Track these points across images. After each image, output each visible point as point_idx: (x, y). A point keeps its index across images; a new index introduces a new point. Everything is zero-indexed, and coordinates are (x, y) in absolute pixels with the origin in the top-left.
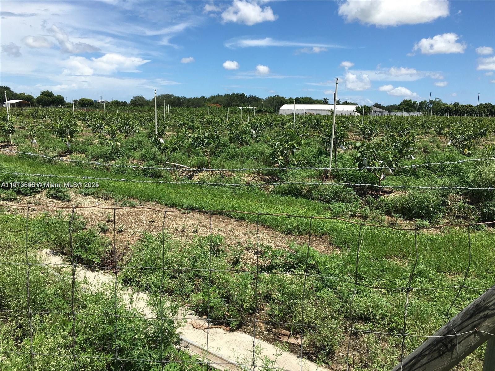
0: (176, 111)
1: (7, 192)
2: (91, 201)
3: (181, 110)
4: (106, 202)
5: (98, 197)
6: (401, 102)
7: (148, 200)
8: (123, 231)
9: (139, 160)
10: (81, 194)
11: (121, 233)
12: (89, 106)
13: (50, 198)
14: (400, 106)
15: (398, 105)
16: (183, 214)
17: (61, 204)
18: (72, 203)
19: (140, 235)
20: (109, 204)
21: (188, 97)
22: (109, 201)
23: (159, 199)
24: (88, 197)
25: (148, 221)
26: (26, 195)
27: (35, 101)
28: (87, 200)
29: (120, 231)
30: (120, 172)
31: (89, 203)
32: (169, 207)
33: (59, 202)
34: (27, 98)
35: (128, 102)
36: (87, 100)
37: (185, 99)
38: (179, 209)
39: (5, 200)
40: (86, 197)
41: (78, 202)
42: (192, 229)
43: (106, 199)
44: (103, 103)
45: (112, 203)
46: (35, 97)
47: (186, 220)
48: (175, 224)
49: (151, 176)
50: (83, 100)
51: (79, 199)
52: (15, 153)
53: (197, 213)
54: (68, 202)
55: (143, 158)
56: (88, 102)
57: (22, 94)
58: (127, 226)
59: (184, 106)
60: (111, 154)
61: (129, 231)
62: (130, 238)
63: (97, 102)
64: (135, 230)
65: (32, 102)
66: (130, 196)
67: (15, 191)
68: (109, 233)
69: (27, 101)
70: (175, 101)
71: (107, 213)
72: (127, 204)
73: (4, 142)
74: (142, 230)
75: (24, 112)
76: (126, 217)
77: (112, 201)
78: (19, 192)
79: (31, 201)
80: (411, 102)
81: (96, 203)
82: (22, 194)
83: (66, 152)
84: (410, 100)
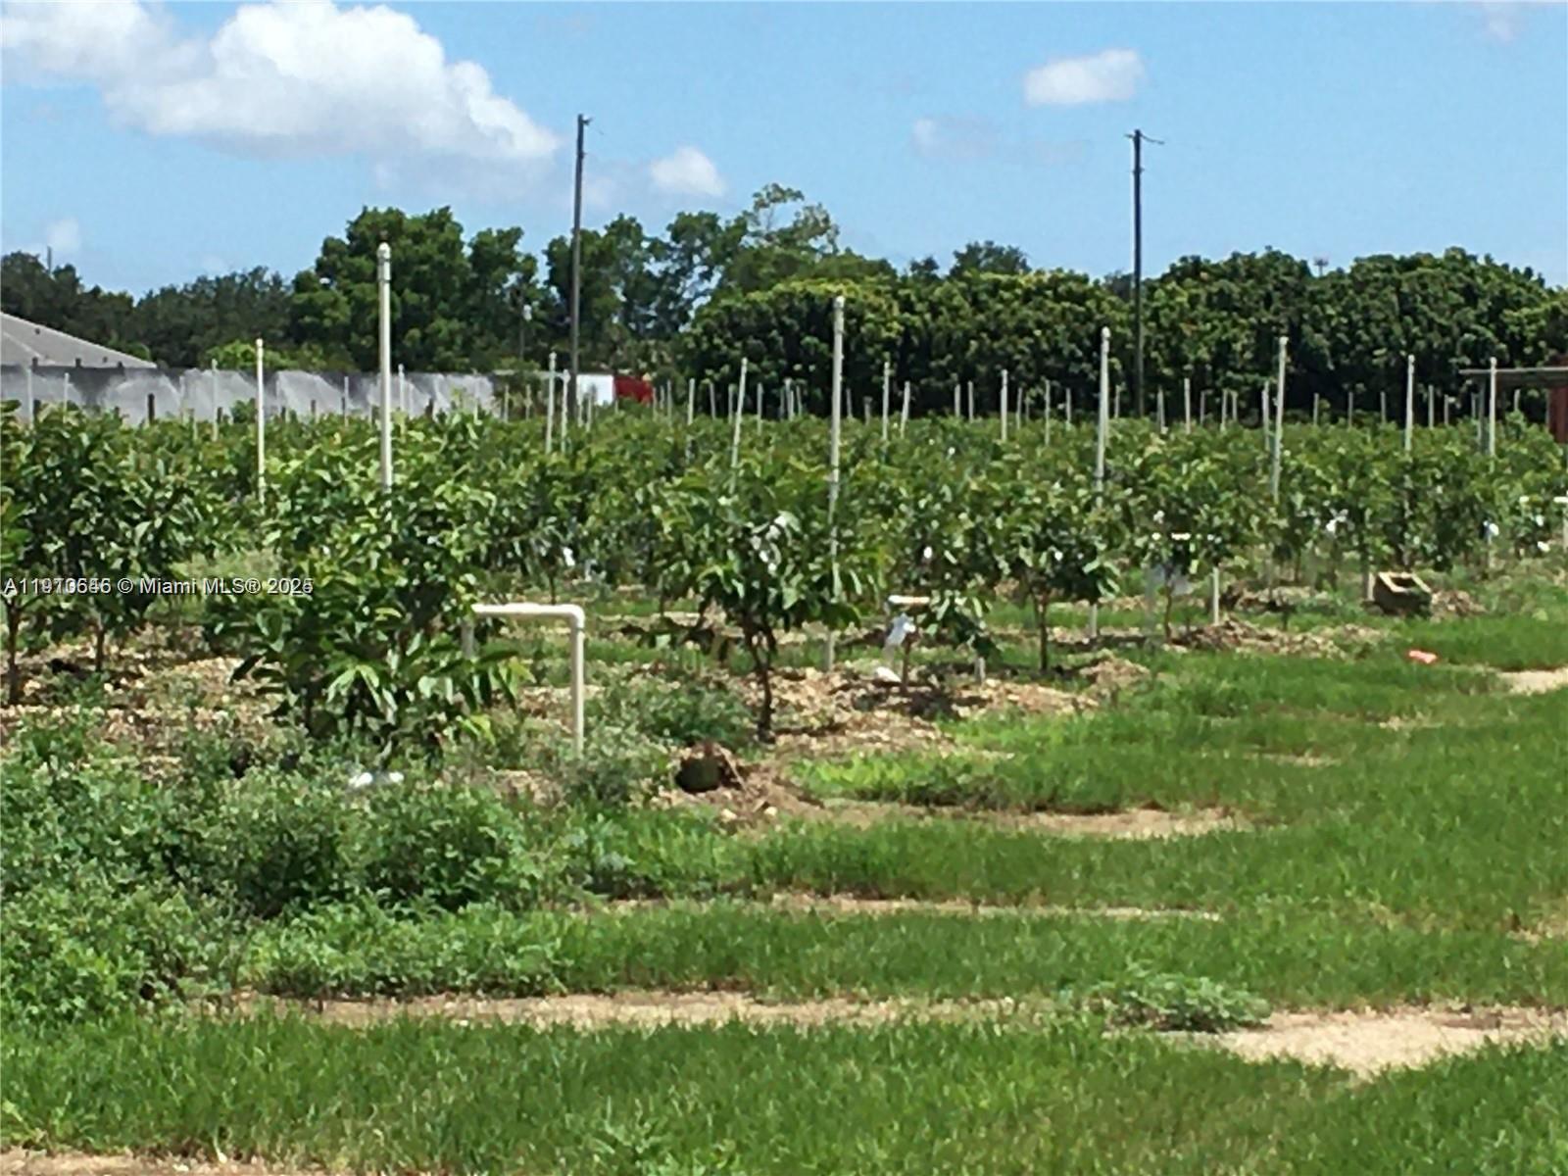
6: (329, 247)
14: (321, 297)
15: (288, 277)
80: (453, 247)
84: (440, 221)
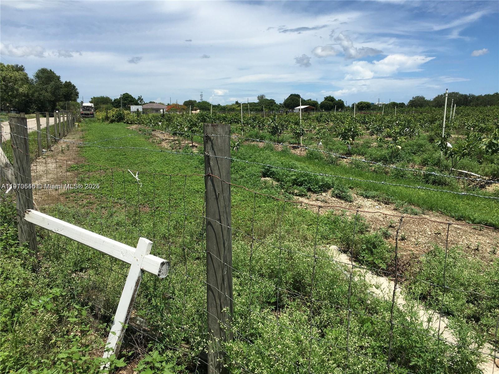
0: (462, 111)
1: (300, 188)
2: (372, 204)
3: (468, 110)
4: (386, 207)
5: (378, 201)
7: (431, 209)
8: (406, 239)
9: (420, 164)
10: (362, 196)
11: (403, 241)
12: (366, 109)
13: (334, 197)
16: (475, 230)
17: (344, 204)
18: (354, 204)
19: (425, 246)
20: (389, 208)
21: (477, 94)
22: (390, 206)
23: (445, 209)
24: (369, 200)
25: (433, 232)
26: (315, 192)
27: (319, 106)
28: (368, 203)
29: (403, 239)
30: (399, 176)
31: (370, 206)
32: (456, 220)
33: (343, 201)
34: (313, 103)
35: (406, 103)
36: (365, 103)
37: (473, 97)
38: (469, 223)
39: (298, 196)
40: (367, 200)
41: (359, 203)
42: (488, 249)
43: (386, 203)
44: (380, 106)
45: (393, 208)
46: (319, 103)
47: (480, 237)
48: (465, 241)
49: (434, 182)
50: (361, 103)
51: (360, 201)
52: (304, 153)
53: (493, 231)
54: (350, 202)
55: (424, 163)
56: (366, 104)
57: (309, 100)
58: (410, 234)
59: (471, 105)
60: (390, 157)
61: (413, 241)
62: (414, 247)
63: (375, 104)
64: (419, 240)
65: (316, 108)
66: (411, 202)
67: (306, 188)
68: (391, 239)
69: (312, 106)
70: (461, 99)
71: (388, 218)
72: (409, 211)
73: (296, 144)
74: (427, 241)
75: (311, 116)
76: (408, 224)
77: (393, 207)
78: (309, 190)
79: (318, 198)
81: (377, 207)
82: (312, 191)
83: (347, 154)
